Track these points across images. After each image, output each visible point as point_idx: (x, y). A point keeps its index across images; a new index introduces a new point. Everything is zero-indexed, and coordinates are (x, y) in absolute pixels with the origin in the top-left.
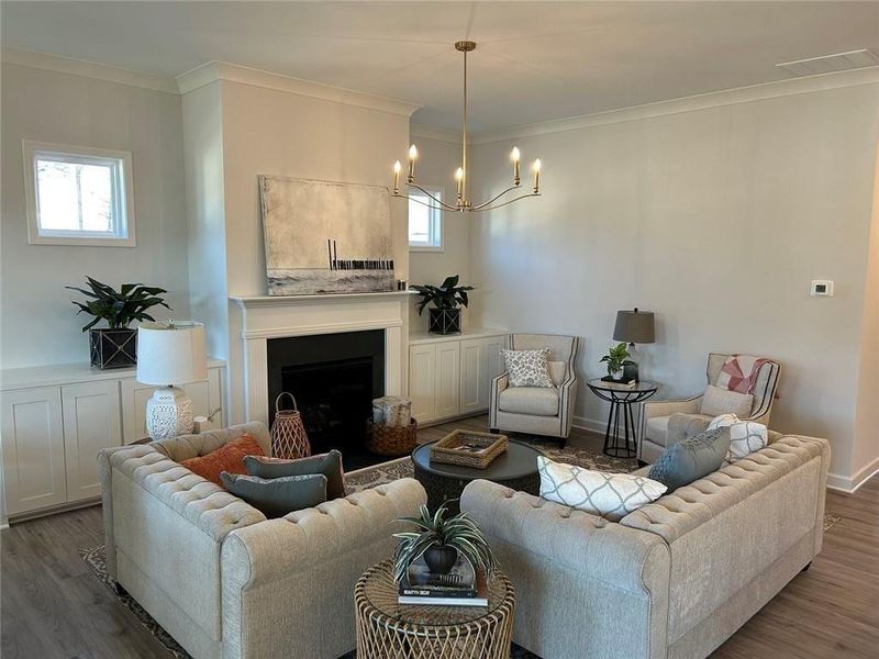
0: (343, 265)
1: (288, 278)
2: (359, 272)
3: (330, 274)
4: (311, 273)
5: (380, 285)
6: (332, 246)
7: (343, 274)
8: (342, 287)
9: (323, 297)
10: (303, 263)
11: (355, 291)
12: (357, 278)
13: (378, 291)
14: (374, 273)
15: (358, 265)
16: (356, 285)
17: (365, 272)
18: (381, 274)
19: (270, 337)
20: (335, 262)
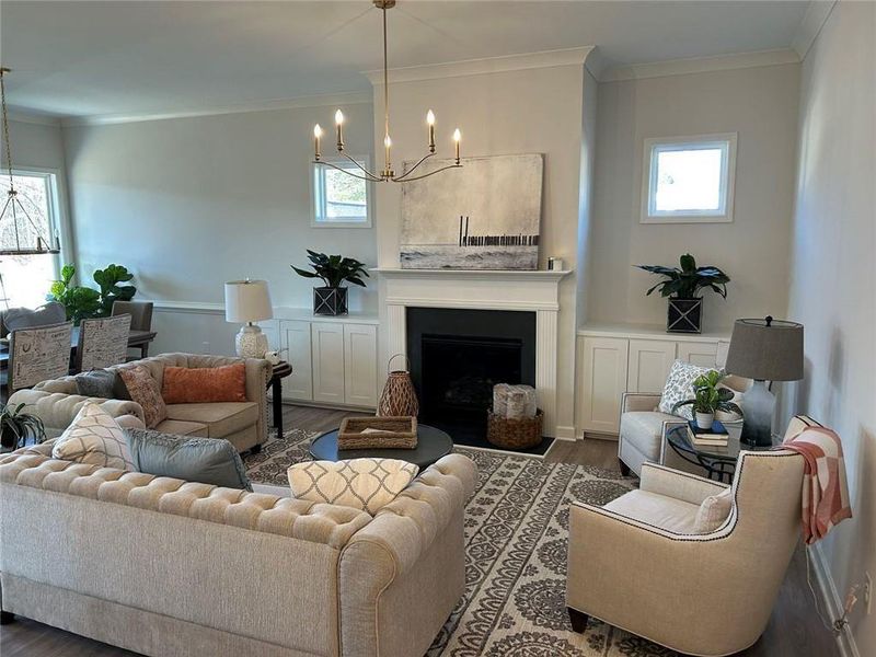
0: (474, 241)
1: (416, 253)
2: (492, 249)
3: (458, 250)
4: (439, 249)
5: (517, 262)
6: (464, 222)
7: (472, 250)
8: (470, 264)
9: (449, 272)
10: (432, 239)
11: (485, 268)
12: (490, 254)
13: (514, 269)
14: (511, 249)
15: (491, 241)
16: (487, 262)
17: (500, 248)
18: (519, 251)
19: (409, 305)
20: (465, 238)
